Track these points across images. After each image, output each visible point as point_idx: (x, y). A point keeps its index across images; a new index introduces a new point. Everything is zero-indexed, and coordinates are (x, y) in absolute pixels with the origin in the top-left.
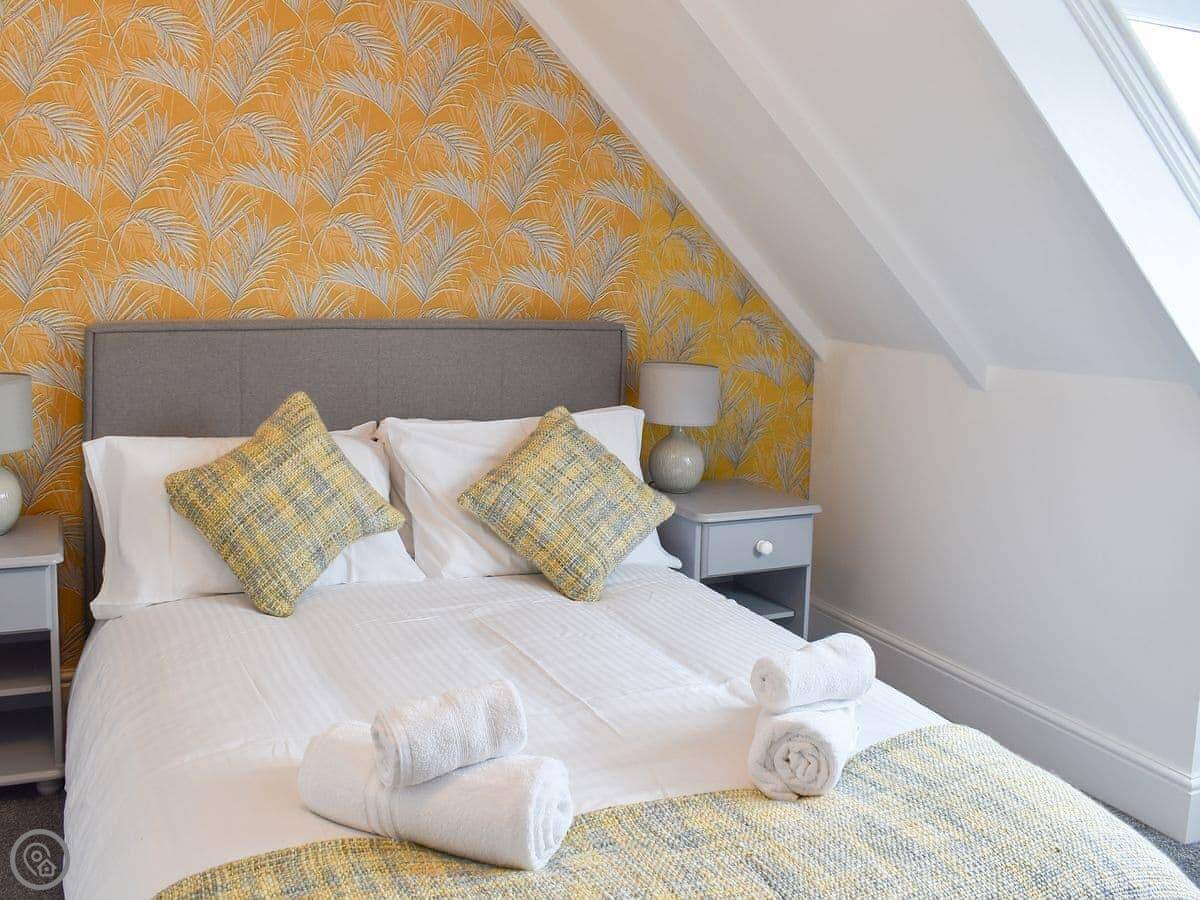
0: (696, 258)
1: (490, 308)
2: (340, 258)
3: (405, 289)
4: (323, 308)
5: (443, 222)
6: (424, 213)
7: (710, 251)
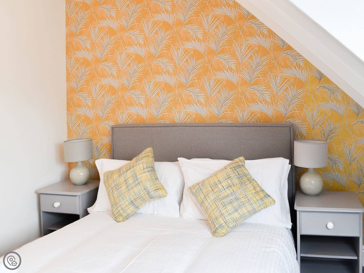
0: (332, 96)
1: (243, 118)
2: (189, 103)
3: (211, 112)
4: (184, 119)
5: (224, 88)
6: (217, 85)
7: (339, 93)
